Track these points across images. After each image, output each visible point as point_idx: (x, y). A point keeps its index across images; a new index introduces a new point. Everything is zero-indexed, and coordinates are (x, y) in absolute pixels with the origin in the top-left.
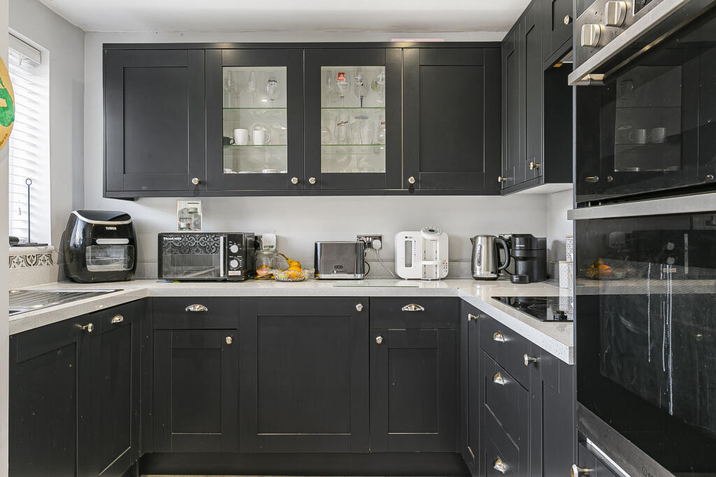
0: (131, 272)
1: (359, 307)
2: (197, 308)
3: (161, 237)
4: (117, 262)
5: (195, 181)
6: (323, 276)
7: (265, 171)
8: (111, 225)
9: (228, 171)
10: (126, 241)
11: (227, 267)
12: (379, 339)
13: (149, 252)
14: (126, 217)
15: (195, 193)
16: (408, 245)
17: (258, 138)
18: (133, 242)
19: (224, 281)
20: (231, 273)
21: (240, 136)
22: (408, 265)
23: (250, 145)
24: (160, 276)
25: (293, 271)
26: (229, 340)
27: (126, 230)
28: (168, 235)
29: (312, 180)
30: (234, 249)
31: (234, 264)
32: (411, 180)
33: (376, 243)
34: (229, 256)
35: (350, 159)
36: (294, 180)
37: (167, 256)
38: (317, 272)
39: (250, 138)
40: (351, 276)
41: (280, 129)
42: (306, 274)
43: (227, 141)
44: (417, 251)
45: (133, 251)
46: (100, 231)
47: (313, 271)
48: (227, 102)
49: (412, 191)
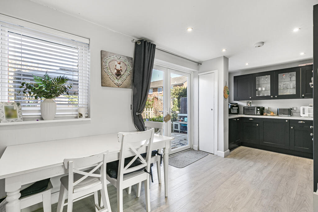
0: (238, 113)
1: (287, 121)
2: (251, 119)
3: (244, 107)
4: (236, 112)
5: (250, 98)
6: (279, 115)
7: (265, 95)
8: (235, 105)
9: (257, 95)
10: (237, 108)
11: (257, 113)
12: (292, 128)
13: (242, 110)
14: (237, 104)
15: (251, 99)
16: (304, 109)
17: (264, 89)
18: (238, 108)
19: (256, 115)
20: (258, 114)
21: (260, 89)
22: (304, 113)
23: (262, 90)
24: (244, 114)
25: (272, 114)
26: (257, 125)
27: (237, 106)
28: (245, 107)
29: (276, 96)
30: (258, 109)
31: (258, 112)
32: (303, 95)
33: (295, 109)
34: (257, 111)
35: (287, 91)
36: (272, 97)
37: (245, 111)
38: (278, 114)
39: (262, 89)
40: (287, 116)
41: (269, 86)
42: (275, 115)
43: (257, 90)
44: (306, 111)
45: (238, 110)
46: (233, 106)
47: (277, 114)
48: (257, 83)
49: (303, 98)
